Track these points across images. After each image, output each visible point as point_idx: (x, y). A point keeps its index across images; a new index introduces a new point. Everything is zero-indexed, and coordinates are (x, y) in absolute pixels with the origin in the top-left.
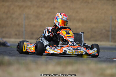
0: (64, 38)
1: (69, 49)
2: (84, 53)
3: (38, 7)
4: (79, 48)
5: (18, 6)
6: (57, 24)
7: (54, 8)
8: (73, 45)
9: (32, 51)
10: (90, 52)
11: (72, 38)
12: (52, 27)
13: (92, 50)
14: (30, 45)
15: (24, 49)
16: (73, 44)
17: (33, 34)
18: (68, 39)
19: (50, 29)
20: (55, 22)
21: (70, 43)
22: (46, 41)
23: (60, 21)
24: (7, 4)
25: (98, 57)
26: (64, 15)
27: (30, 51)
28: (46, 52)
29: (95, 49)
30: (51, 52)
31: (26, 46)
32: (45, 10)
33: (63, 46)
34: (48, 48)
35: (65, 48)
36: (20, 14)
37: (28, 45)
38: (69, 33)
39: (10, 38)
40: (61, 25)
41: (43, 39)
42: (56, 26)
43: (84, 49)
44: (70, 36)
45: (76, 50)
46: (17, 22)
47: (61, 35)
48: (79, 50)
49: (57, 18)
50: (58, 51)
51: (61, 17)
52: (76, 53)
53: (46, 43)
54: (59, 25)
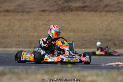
0: (61, 48)
1: (65, 57)
2: (79, 61)
3: (35, 20)
4: (74, 56)
5: (18, 19)
6: (51, 35)
7: (49, 21)
8: (70, 54)
9: (31, 59)
10: (83, 60)
11: (67, 47)
12: (46, 38)
13: (85, 58)
14: (28, 54)
15: (23, 59)
16: (69, 52)
17: (31, 43)
18: (64, 48)
19: (45, 39)
20: (48, 33)
21: (66, 52)
22: (43, 51)
23: (53, 32)
24: (8, 18)
25: (90, 63)
26: (57, 27)
27: (28, 60)
28: (45, 60)
29: (88, 56)
30: (49, 60)
31: (24, 55)
32: (41, 23)
33: (59, 55)
34: (46, 57)
35: (61, 57)
36: (20, 27)
37: (26, 54)
38: (64, 43)
39: (11, 47)
40: (54, 36)
41: (40, 49)
42: (50, 36)
43: (78, 57)
44: (66, 46)
45: (72, 58)
46: (17, 34)
47: (57, 45)
48: (74, 58)
49: (50, 30)
50: (55, 59)
51: (54, 29)
52: (72, 61)
53: (43, 52)
54: (52, 36)
